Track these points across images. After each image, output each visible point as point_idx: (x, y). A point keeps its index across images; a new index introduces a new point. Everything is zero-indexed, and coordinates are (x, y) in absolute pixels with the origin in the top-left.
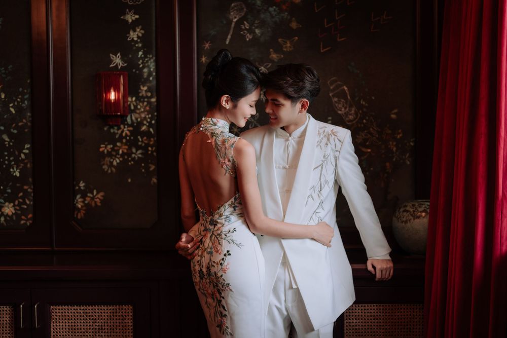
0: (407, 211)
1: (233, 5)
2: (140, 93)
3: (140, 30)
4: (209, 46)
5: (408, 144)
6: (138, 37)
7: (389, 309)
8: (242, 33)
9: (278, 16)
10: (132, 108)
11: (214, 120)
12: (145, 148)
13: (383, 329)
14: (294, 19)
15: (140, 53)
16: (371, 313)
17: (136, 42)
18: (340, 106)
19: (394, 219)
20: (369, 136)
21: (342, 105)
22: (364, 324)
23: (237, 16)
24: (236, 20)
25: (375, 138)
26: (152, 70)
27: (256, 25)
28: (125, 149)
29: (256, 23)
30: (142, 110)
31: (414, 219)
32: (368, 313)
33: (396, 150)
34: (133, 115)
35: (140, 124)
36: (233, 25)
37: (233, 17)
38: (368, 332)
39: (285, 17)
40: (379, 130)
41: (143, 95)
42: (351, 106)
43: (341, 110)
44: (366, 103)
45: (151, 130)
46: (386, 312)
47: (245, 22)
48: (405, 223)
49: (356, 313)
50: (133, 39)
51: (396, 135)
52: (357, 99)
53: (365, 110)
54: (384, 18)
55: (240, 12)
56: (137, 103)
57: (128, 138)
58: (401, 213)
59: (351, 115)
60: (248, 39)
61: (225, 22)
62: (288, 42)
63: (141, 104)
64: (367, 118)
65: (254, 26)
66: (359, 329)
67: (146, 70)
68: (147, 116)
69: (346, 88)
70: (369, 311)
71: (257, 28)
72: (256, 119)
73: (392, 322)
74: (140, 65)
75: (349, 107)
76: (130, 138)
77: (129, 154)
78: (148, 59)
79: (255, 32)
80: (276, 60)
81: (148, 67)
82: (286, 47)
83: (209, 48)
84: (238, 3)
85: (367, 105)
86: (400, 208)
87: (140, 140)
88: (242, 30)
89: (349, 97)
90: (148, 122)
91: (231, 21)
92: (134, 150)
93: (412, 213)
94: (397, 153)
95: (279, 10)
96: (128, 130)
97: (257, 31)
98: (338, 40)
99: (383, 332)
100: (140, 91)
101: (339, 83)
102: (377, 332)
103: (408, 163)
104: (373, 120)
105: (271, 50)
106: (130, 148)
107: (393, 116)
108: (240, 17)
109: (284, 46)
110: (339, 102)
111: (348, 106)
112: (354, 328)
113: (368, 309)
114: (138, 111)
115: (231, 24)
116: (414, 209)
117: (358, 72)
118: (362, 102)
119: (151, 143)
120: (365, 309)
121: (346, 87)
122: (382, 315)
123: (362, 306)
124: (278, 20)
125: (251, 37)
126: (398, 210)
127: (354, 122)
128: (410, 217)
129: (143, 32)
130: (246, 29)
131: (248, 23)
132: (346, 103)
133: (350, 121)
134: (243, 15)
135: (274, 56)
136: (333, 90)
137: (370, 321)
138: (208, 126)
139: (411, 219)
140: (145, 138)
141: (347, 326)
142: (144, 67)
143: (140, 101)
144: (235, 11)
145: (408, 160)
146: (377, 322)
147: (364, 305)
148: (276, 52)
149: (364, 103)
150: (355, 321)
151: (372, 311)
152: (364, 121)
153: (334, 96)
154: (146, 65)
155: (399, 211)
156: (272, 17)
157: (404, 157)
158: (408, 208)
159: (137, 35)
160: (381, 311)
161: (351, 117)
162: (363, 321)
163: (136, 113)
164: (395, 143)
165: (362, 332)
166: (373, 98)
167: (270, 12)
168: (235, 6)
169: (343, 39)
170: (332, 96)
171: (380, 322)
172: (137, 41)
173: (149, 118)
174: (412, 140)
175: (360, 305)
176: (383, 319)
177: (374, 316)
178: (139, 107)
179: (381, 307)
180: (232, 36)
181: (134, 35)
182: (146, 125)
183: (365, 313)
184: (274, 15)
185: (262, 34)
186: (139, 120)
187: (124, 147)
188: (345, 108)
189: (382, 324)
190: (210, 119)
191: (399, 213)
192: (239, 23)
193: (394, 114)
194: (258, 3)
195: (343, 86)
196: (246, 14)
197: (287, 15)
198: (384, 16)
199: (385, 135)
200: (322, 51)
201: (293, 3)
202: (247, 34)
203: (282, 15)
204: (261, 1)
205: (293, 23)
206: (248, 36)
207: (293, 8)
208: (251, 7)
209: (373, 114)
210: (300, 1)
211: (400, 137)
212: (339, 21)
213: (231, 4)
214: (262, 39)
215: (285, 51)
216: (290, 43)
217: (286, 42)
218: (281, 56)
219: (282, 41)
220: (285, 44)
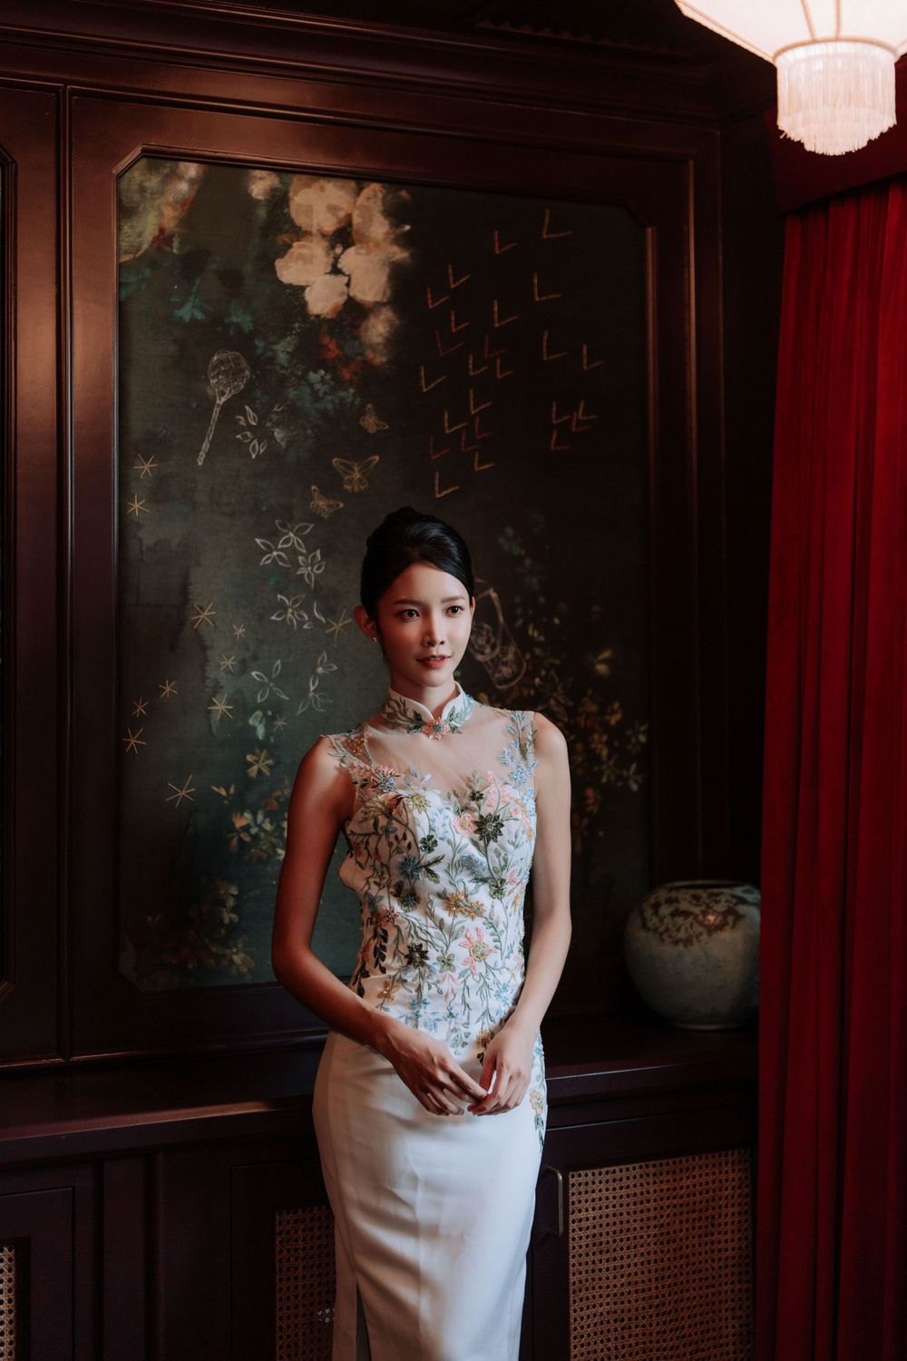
0: (686, 914)
1: (215, 358)
4: (151, 469)
5: (633, 740)
7: (668, 1173)
8: (239, 436)
9: (330, 398)
14: (369, 406)
16: (628, 1187)
18: (481, 641)
21: (486, 638)
22: (611, 1220)
23: (227, 391)
24: (223, 399)
27: (275, 417)
29: (276, 412)
31: (709, 935)
32: (623, 1188)
33: (609, 756)
36: (216, 410)
37: (217, 391)
39: (349, 400)
40: (571, 704)
42: (505, 642)
43: (482, 653)
44: (540, 634)
46: (662, 1182)
47: (247, 408)
48: (685, 945)
49: (593, 1191)
51: (607, 718)
52: (519, 623)
53: (538, 651)
54: (581, 417)
55: (235, 380)
58: (667, 920)
59: (505, 664)
60: (253, 456)
61: (194, 405)
62: (356, 469)
64: (543, 673)
65: (271, 420)
66: (601, 1235)
69: (494, 595)
70: (624, 1183)
71: (277, 424)
73: (675, 1206)
75: (503, 644)
79: (272, 437)
80: (325, 516)
82: (351, 481)
83: (150, 474)
84: (230, 355)
85: (542, 638)
86: (657, 907)
88: (242, 429)
89: (501, 619)
91: (212, 403)
94: (611, 763)
95: (331, 379)
97: (278, 434)
98: (477, 469)
99: (655, 1236)
101: (481, 580)
102: (642, 1237)
103: (634, 787)
104: (556, 679)
105: (313, 487)
107: (602, 668)
108: (233, 392)
110: (481, 631)
111: (498, 643)
112: (588, 1233)
113: (621, 1180)
115: (212, 410)
116: (704, 908)
117: (523, 553)
118: (530, 632)
120: (614, 1180)
121: (495, 591)
122: (651, 1190)
123: (607, 1173)
124: (330, 407)
125: (262, 451)
127: (513, 683)
128: (698, 929)
130: (250, 427)
131: (254, 410)
132: (495, 634)
133: (505, 681)
134: (242, 387)
135: (321, 503)
137: (626, 1209)
139: (701, 934)
141: (574, 1230)
144: (221, 377)
145: (636, 781)
146: (642, 1211)
147: (612, 1169)
148: (325, 491)
149: (536, 634)
150: (591, 1214)
151: (631, 1183)
152: (537, 680)
155: (655, 913)
156: (316, 397)
157: (625, 773)
158: (684, 906)
160: (651, 1180)
161: (506, 671)
162: (611, 1210)
164: (605, 738)
165: (608, 1242)
166: (557, 621)
167: (311, 385)
168: (221, 362)
169: (486, 466)
171: (649, 1210)
174: (642, 729)
175: (604, 1170)
176: (655, 1200)
177: (635, 1195)
179: (651, 1170)
180: (211, 442)
183: (614, 1189)
184: (321, 394)
185: (290, 443)
188: (493, 648)
189: (652, 1214)
191: (661, 920)
192: (231, 409)
193: (604, 661)
194: (282, 358)
195: (487, 588)
196: (250, 386)
197: (354, 395)
198: (581, 411)
199: (584, 716)
200: (438, 496)
201: (367, 364)
202: (252, 440)
203: (342, 394)
204: (288, 353)
205: (367, 417)
206: (254, 446)
207: (369, 379)
208: (261, 364)
209: (557, 662)
210: (384, 360)
211: (618, 722)
212: (478, 419)
213: (213, 355)
214: (291, 457)
215: (347, 490)
216: (359, 471)
217: (350, 468)
218: (338, 505)
219: (341, 464)
220: (349, 474)
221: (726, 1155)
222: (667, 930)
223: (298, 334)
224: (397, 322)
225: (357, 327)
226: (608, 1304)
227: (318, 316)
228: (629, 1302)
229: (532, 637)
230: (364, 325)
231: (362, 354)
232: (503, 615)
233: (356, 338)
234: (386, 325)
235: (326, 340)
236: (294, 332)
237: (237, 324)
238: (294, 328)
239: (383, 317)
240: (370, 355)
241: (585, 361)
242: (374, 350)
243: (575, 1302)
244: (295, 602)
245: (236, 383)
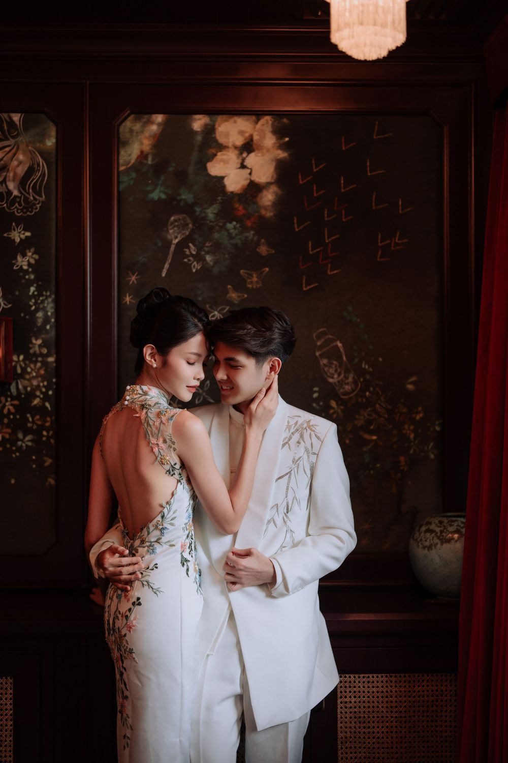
0: (432, 531)
1: (172, 218)
2: (31, 348)
3: (33, 254)
4: (136, 279)
5: (432, 429)
6: (29, 265)
7: (405, 682)
8: (186, 260)
9: (239, 237)
10: (19, 371)
11: (145, 388)
12: (37, 433)
13: (396, 712)
14: (263, 240)
15: (32, 289)
16: (378, 687)
17: (27, 272)
18: (332, 371)
19: (412, 542)
20: (374, 415)
21: (334, 369)
22: (367, 705)
23: (179, 236)
24: (177, 241)
25: (383, 419)
26: (49, 314)
27: (206, 249)
28: (6, 433)
29: (207, 247)
30: (34, 374)
31: (442, 544)
32: (373, 687)
33: (415, 438)
34: (19, 383)
35: (31, 395)
36: (172, 248)
37: (173, 236)
38: (373, 717)
39: (250, 238)
40: (390, 407)
41: (35, 352)
42: (347, 371)
43: (332, 378)
44: (369, 367)
45: (47, 405)
46: (400, 686)
47: (191, 245)
48: (428, 550)
49: (355, 687)
50: (21, 266)
51: (414, 416)
52: (356, 360)
53: (368, 377)
54: (397, 241)
55: (183, 230)
56: (25, 364)
57: (12, 417)
58: (422, 534)
59: (347, 384)
60: (194, 270)
61: (160, 244)
62: (255, 275)
63: (32, 366)
64: (372, 389)
65: (204, 251)
66: (360, 712)
67: (40, 314)
68: (41, 384)
69: (340, 345)
70: (375, 684)
71: (208, 253)
72: (205, 389)
73: (410, 702)
74: (32, 306)
75: (345, 373)
76: (15, 417)
77: (14, 441)
78: (44, 298)
79: (205, 260)
80: (236, 302)
81: (44, 309)
82: (251, 283)
83: (135, 282)
84: (181, 216)
85: (371, 370)
86: (421, 527)
87: (30, 419)
88: (187, 256)
89: (344, 358)
90: (42, 393)
91: (170, 243)
92: (20, 436)
93: (439, 534)
94: (416, 442)
95: (240, 227)
96: (12, 405)
97: (208, 258)
98: (329, 273)
99: (396, 717)
100: (31, 346)
101: (330, 336)
102: (387, 717)
103: (432, 456)
104: (380, 393)
105: (229, 287)
106: (14, 433)
107: (410, 387)
108: (182, 236)
109: (249, 281)
110: (330, 365)
111: (343, 372)
112: (352, 710)
113: (373, 682)
114: (27, 377)
115: (169, 247)
116: (442, 529)
117: (359, 320)
118: (363, 366)
119: (48, 424)
120: (369, 682)
121: (340, 342)
122: (393, 690)
123: (364, 677)
124: (239, 242)
125: (199, 268)
126: (417, 529)
127: (352, 395)
128: (436, 541)
129: (36, 257)
130: (192, 255)
131: (194, 245)
132: (340, 367)
133: (347, 393)
134: (187, 233)
135: (233, 295)
136: (321, 348)
137: (375, 700)
138: (135, 397)
139: (437, 544)
140: (38, 417)
141: (341, 708)
142: (37, 310)
143: (31, 362)
144: (175, 229)
145: (432, 453)
146: (387, 702)
147: (367, 675)
148: (236, 289)
149: (367, 367)
150: (353, 700)
151: (380, 685)
152: (367, 393)
153: (322, 356)
154: (41, 306)
155: (419, 530)
156: (231, 237)
157: (426, 448)
158: (433, 527)
159: (28, 261)
160: (393, 685)
161: (347, 388)
162: (366, 699)
163: (25, 379)
164: (412, 427)
165: (364, 717)
166: (380, 359)
167: (228, 230)
168: (175, 221)
169: (335, 272)
170: (320, 355)
171: (392, 702)
172: (27, 270)
173: (44, 386)
174: (437, 423)
175: (362, 676)
176: (396, 697)
177: (382, 692)
178: (29, 370)
179: (394, 679)
180: (170, 264)
181: (22, 262)
182: (39, 397)
183: (368, 687)
184: (234, 235)
185: (216, 262)
186: (29, 389)
187: (5, 430)
188: (339, 375)
189: (394, 704)
190: (138, 387)
191: (420, 534)
192: (182, 245)
193: (411, 383)
194: (211, 216)
195: (335, 341)
196: (193, 232)
197: (254, 235)
198: (397, 238)
199: (398, 414)
200: (305, 289)
201: (262, 218)
202: (193, 262)
203: (246, 234)
204: (215, 213)
205: (261, 247)
206: (194, 266)
207: (263, 225)
208: (199, 223)
209: (381, 383)
210: (272, 214)
211: (421, 418)
212: (330, 245)
213: (170, 217)
214: (216, 270)
215: (249, 287)
216: (257, 277)
217: (251, 275)
218: (243, 296)
219: (245, 273)
220: (250, 279)
221: (446, 676)
222: (421, 540)
223: (220, 203)
224: (280, 192)
225: (256, 197)
226: (364, 753)
227: (232, 192)
228: (378, 753)
229: (365, 369)
230: (260, 196)
231: (258, 212)
232: (346, 356)
233: (255, 203)
234: (273, 195)
236: (218, 202)
237: (185, 200)
238: (218, 200)
239: (271, 190)
240: (263, 212)
241: (400, 208)
242: (266, 209)
243: (342, 748)
245: (184, 232)
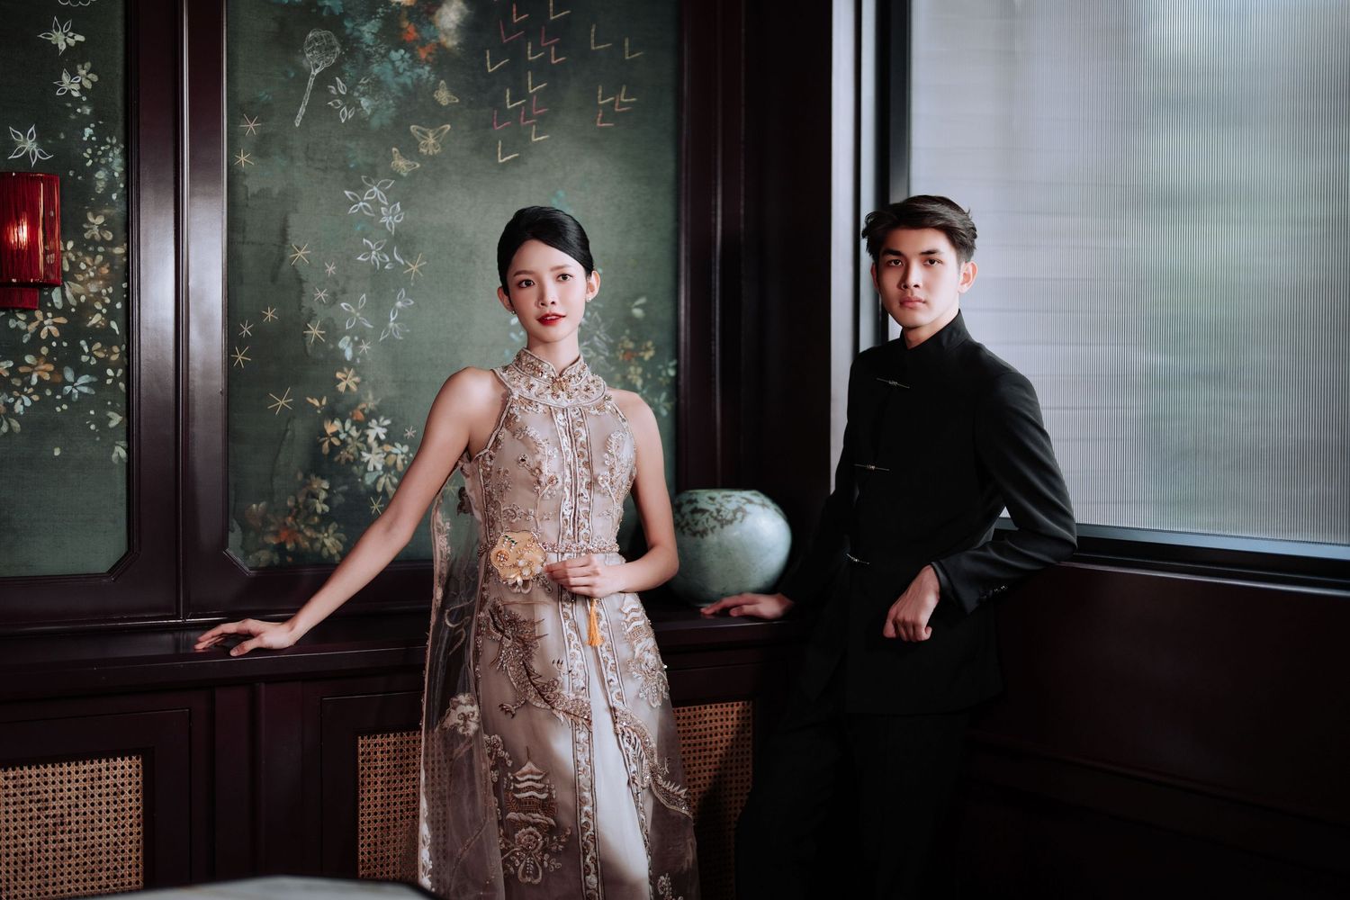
1: (310, 35)
2: (86, 230)
3: (87, 74)
4: (255, 128)
5: (664, 373)
6: (83, 90)
8: (330, 103)
9: (409, 73)
10: (67, 268)
12: (98, 371)
14: (442, 82)
15: (88, 131)
17: (78, 102)
20: (592, 352)
23: (321, 64)
24: (317, 71)
25: (602, 358)
26: (116, 175)
27: (362, 89)
28: (45, 371)
29: (363, 85)
30: (92, 274)
31: (722, 527)
33: (643, 385)
34: (66, 286)
35: (86, 309)
36: (311, 80)
37: (311, 63)
39: (424, 77)
40: (612, 341)
41: (93, 236)
45: (114, 325)
47: (338, 80)
48: (702, 537)
50: (69, 91)
51: (642, 354)
54: (623, 100)
55: (327, 55)
56: (77, 257)
57: (54, 344)
58: (687, 517)
60: (343, 121)
61: (292, 75)
62: (431, 135)
63: (88, 260)
65: (358, 91)
67: (101, 175)
68: (104, 291)
71: (363, 94)
74: (87, 160)
76: (59, 344)
77: (57, 386)
78: (109, 147)
79: (358, 105)
80: (404, 174)
81: (108, 166)
82: (426, 146)
83: (254, 133)
84: (324, 33)
87: (86, 349)
88: (332, 98)
90: (105, 305)
91: (307, 73)
92: (69, 375)
93: (715, 514)
95: (410, 58)
96: (54, 324)
97: (364, 102)
100: (85, 226)
103: (664, 411)
105: (394, 149)
106: (59, 369)
107: (638, 312)
108: (326, 65)
109: (422, 142)
114: (80, 278)
115: (307, 80)
116: (718, 507)
119: (114, 358)
124: (408, 81)
125: (350, 117)
129: (95, 78)
130: (340, 95)
131: (344, 81)
134: (333, 61)
135: (401, 164)
140: (98, 345)
142: (96, 167)
143: (86, 253)
144: (315, 52)
145: (665, 407)
154: (103, 161)
156: (397, 74)
159: (80, 83)
163: (75, 281)
164: (640, 370)
167: (393, 63)
168: (315, 39)
172: (79, 99)
173: (108, 295)
174: (671, 364)
178: (83, 266)
180: (307, 108)
181: (71, 85)
182: (100, 312)
184: (401, 71)
185: (375, 111)
186: (83, 298)
187: (43, 367)
192: (325, 79)
193: (639, 307)
194: (368, 38)
196: (340, 61)
197: (429, 72)
198: (623, 95)
199: (622, 351)
200: (500, 161)
201: (440, 46)
202: (342, 107)
203: (419, 71)
204: (373, 34)
205: (440, 92)
206: (343, 113)
207: (443, 61)
208: (351, 45)
209: (600, 305)
210: (455, 43)
211: (651, 358)
212: (535, 98)
213: (308, 33)
214: (375, 123)
215: (422, 153)
216: (434, 138)
217: (425, 134)
218: (415, 166)
219: (417, 130)
220: (425, 139)
221: (732, 706)
222: (688, 524)
223: (381, 18)
224: (466, 11)
225: (433, 14)
227: (399, 3)
230: (438, 13)
231: (436, 37)
233: (431, 23)
234: (457, 13)
235: (405, 24)
236: (378, 16)
237: (329, 6)
238: (378, 13)
239: (454, 6)
240: (443, 39)
241: (627, 52)
242: (446, 35)
244: (379, 245)
245: (328, 58)
